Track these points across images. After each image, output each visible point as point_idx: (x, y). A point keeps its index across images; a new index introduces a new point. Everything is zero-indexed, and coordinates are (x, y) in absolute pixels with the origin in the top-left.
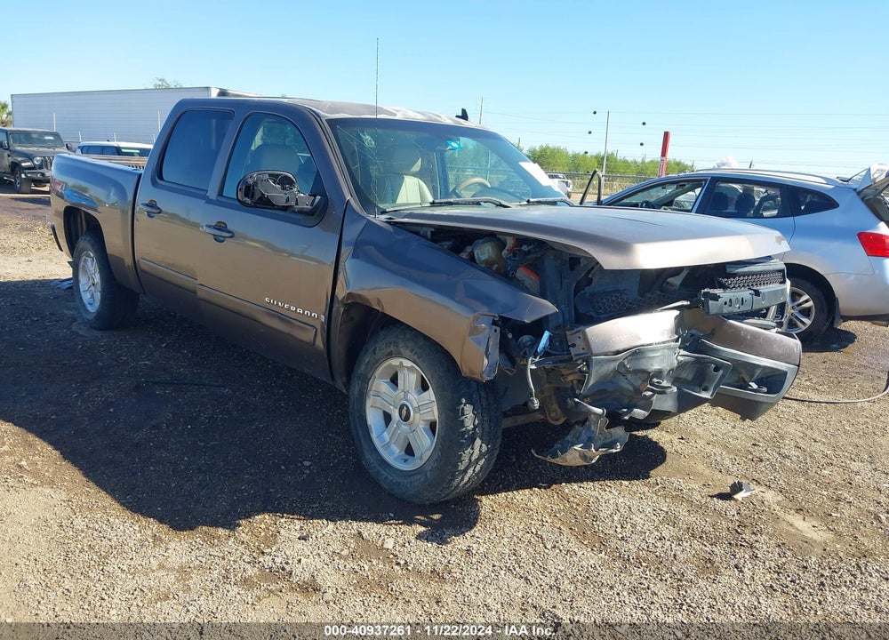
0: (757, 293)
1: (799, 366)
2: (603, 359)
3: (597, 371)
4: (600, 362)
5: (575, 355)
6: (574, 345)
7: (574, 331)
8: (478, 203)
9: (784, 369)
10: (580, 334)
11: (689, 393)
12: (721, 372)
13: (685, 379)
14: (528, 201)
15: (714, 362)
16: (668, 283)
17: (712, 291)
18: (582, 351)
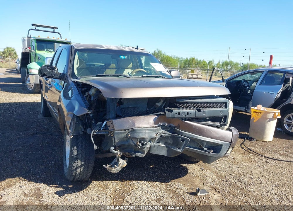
0: (200, 111)
1: (231, 143)
2: (118, 132)
3: (117, 137)
4: (117, 133)
5: (110, 130)
6: (109, 126)
7: (109, 121)
8: (118, 76)
9: (220, 143)
10: (111, 122)
11: (172, 149)
12: (185, 142)
13: (170, 143)
14: (142, 76)
15: (180, 138)
16: (156, 105)
17: (171, 109)
18: (112, 129)
